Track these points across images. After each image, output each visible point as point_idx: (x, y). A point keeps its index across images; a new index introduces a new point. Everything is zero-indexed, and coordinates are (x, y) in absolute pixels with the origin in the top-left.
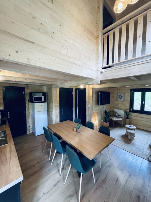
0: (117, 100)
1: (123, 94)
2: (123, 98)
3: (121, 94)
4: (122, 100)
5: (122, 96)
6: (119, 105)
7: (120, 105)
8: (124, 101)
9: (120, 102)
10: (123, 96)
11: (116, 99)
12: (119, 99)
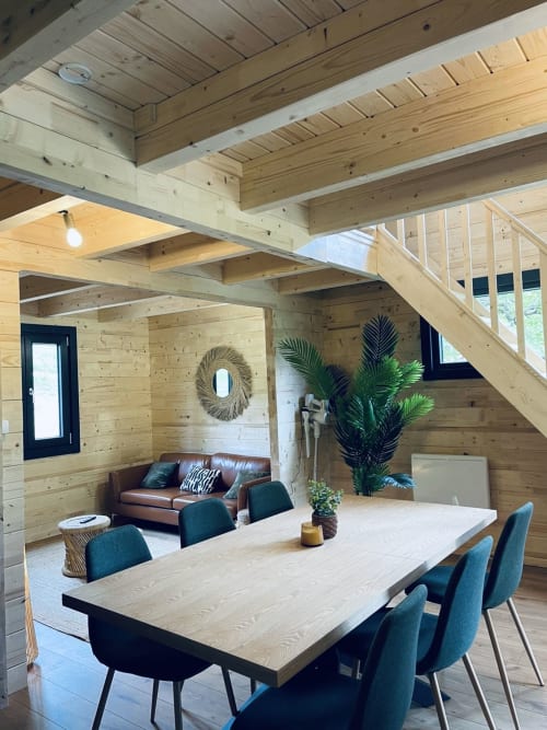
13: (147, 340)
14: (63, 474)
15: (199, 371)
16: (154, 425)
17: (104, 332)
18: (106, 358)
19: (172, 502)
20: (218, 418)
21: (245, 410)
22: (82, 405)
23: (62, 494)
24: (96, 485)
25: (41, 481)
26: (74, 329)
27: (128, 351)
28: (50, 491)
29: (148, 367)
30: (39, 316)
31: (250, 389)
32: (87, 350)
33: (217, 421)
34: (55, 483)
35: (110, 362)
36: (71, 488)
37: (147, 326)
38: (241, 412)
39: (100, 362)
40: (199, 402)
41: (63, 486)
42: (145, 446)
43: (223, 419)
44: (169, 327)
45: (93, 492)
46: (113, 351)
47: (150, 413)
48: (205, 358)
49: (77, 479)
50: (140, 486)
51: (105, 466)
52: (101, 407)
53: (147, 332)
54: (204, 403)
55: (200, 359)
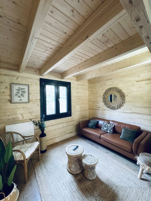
0: (10, 101)
1: (26, 87)
2: (26, 95)
3: (22, 87)
4: (25, 99)
5: (24, 92)
6: (18, 112)
7: (22, 112)
8: (29, 102)
9: (18, 105)
10: (26, 90)
11: (9, 98)
12: (16, 99)
13: (88, 87)
14: (67, 122)
15: (104, 94)
16: (89, 109)
17: (78, 84)
18: (78, 91)
19: (100, 136)
20: (111, 109)
21: (121, 107)
22: (72, 103)
23: (67, 128)
24: (75, 125)
25: (61, 124)
26: (70, 83)
27: (83, 89)
28: (64, 127)
29: (88, 94)
30: (61, 79)
31: (124, 100)
32: (73, 89)
33: (110, 110)
34: (65, 125)
35: (79, 92)
36: (70, 126)
37: (88, 83)
38: (120, 108)
39: (77, 92)
40: (104, 103)
41: (67, 125)
42: (87, 114)
43: (113, 109)
44: (94, 83)
45: (75, 126)
46: (80, 89)
47: (88, 105)
48: (106, 91)
49: (71, 123)
50: (87, 127)
51: (78, 120)
52: (77, 104)
53: (87, 85)
54: (105, 104)
55: (104, 91)
